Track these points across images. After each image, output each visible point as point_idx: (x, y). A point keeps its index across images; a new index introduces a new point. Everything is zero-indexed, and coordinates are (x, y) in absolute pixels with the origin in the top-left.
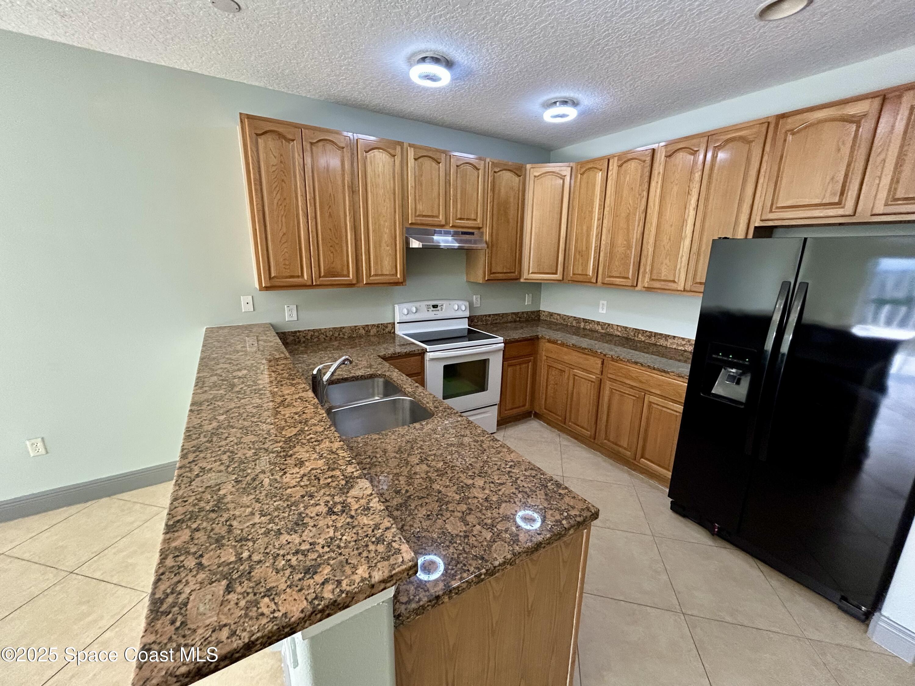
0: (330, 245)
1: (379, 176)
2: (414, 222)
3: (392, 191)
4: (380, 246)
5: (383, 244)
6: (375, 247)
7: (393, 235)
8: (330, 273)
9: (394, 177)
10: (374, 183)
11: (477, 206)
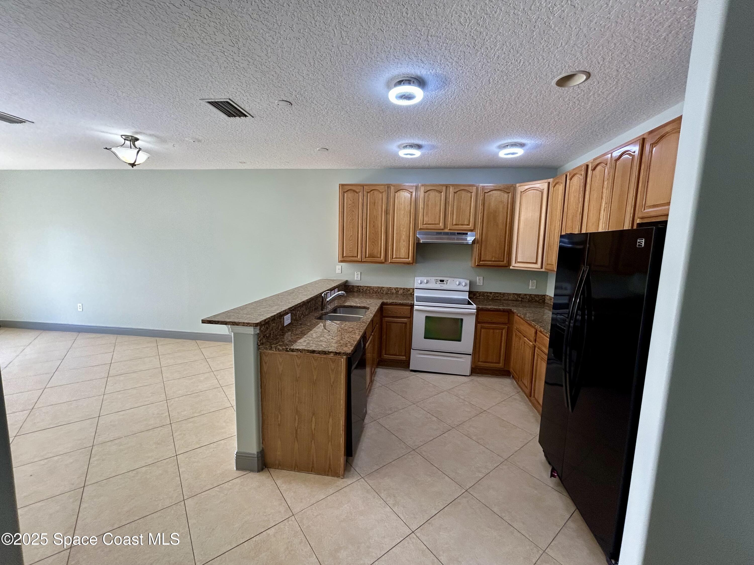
0: (372, 241)
1: (402, 204)
2: (421, 228)
3: (409, 211)
4: (400, 242)
5: (402, 241)
6: (396, 242)
7: (408, 235)
8: (371, 256)
9: (411, 204)
10: (399, 208)
11: (470, 216)
